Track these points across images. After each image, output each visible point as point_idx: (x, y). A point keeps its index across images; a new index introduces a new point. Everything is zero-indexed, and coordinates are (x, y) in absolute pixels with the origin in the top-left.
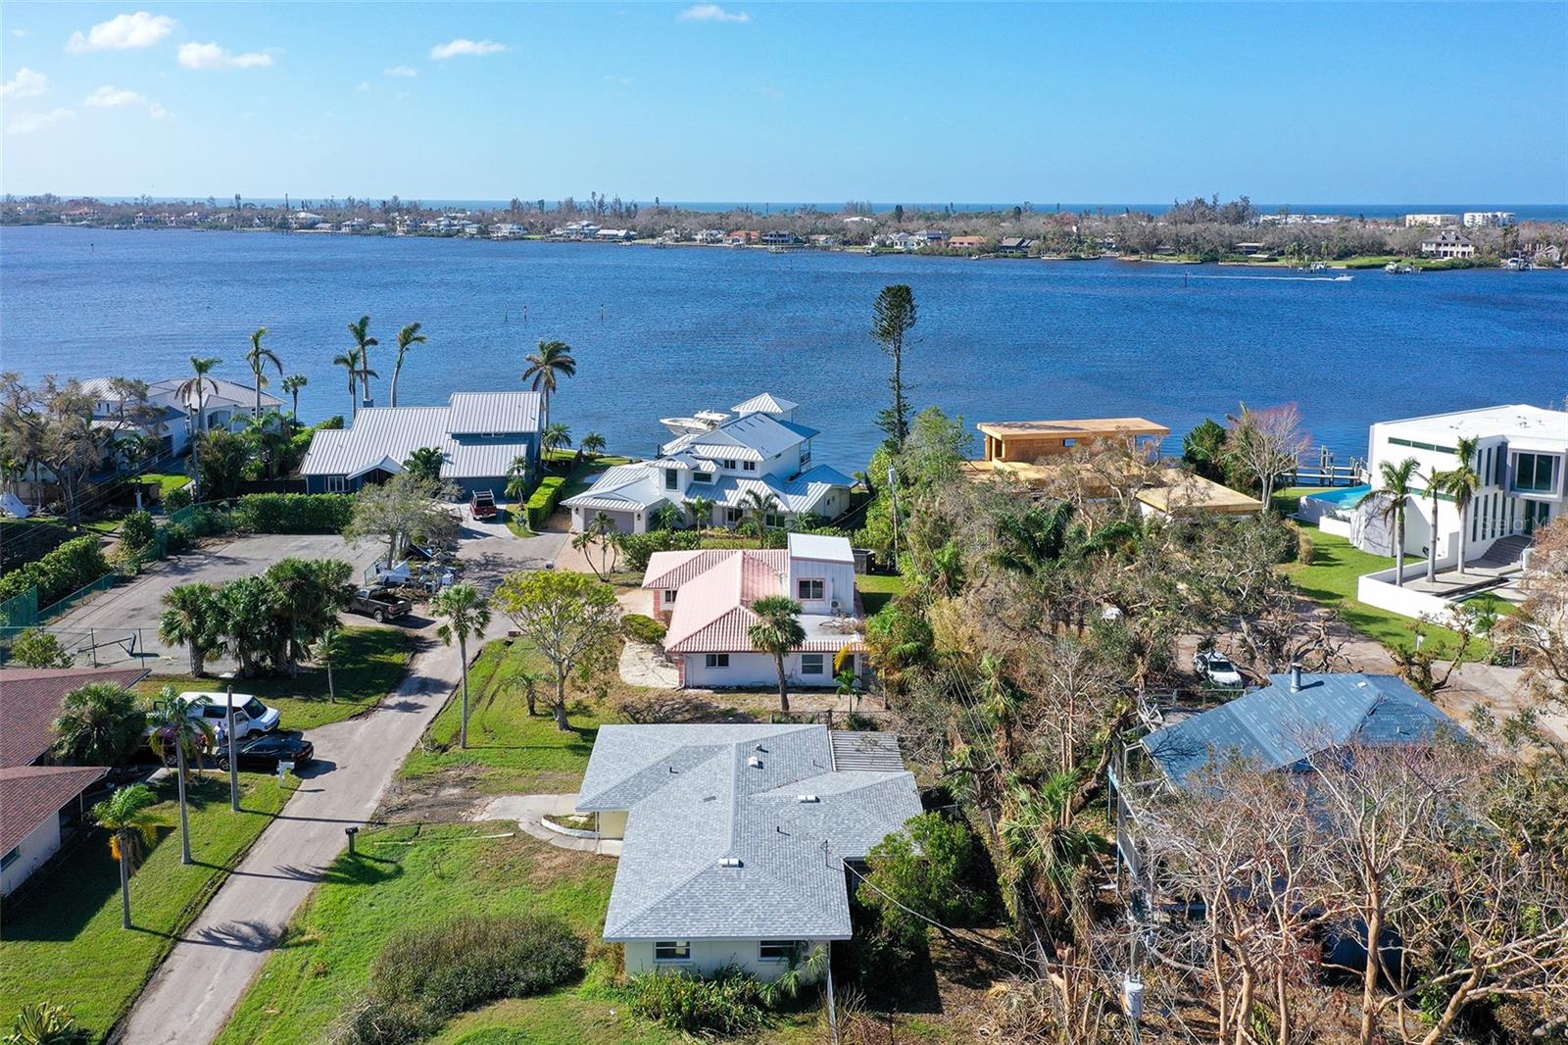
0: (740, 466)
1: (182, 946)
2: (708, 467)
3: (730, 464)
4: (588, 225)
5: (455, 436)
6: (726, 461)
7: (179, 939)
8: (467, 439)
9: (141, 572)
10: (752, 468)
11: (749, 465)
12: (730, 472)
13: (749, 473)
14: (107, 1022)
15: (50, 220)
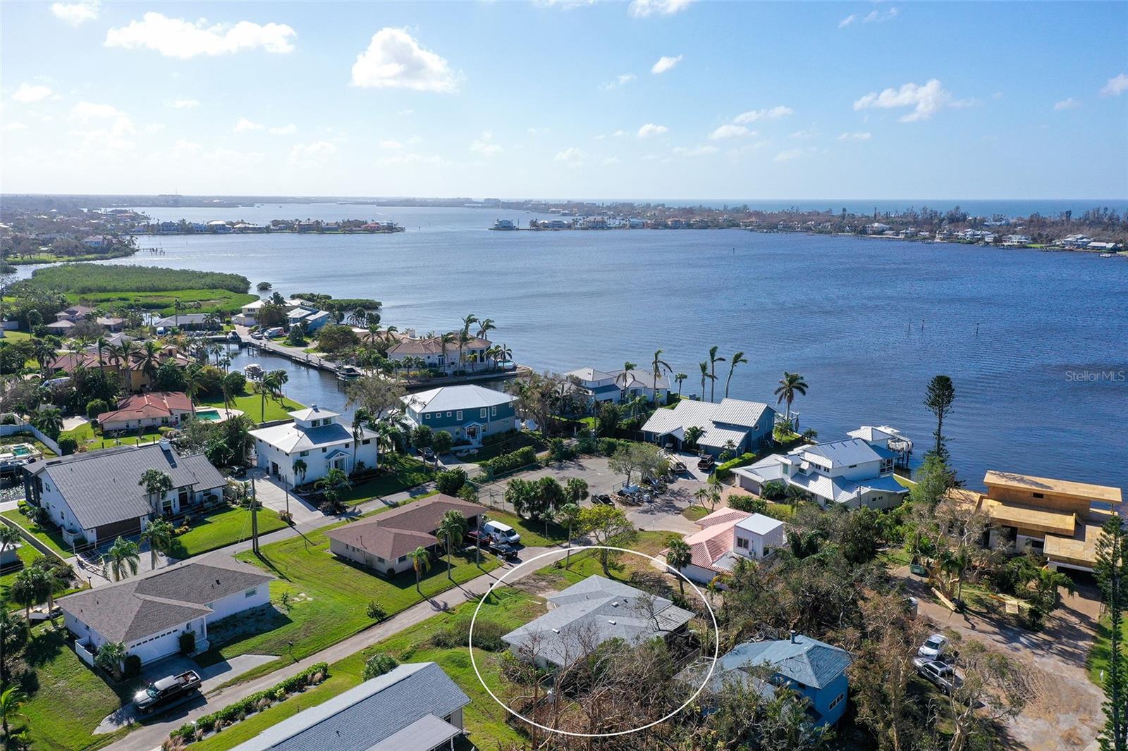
0: (822, 469)
1: (426, 601)
2: (805, 466)
3: (819, 467)
4: (1082, 238)
5: (714, 422)
6: (817, 465)
7: (427, 599)
8: (719, 425)
9: (547, 465)
10: (828, 471)
11: (827, 470)
12: (817, 471)
13: (826, 473)
14: (392, 614)
15: (734, 225)
